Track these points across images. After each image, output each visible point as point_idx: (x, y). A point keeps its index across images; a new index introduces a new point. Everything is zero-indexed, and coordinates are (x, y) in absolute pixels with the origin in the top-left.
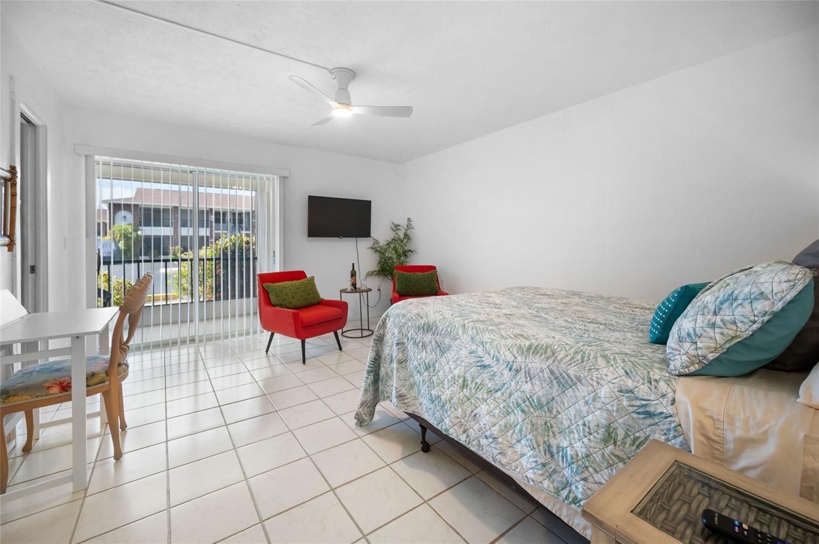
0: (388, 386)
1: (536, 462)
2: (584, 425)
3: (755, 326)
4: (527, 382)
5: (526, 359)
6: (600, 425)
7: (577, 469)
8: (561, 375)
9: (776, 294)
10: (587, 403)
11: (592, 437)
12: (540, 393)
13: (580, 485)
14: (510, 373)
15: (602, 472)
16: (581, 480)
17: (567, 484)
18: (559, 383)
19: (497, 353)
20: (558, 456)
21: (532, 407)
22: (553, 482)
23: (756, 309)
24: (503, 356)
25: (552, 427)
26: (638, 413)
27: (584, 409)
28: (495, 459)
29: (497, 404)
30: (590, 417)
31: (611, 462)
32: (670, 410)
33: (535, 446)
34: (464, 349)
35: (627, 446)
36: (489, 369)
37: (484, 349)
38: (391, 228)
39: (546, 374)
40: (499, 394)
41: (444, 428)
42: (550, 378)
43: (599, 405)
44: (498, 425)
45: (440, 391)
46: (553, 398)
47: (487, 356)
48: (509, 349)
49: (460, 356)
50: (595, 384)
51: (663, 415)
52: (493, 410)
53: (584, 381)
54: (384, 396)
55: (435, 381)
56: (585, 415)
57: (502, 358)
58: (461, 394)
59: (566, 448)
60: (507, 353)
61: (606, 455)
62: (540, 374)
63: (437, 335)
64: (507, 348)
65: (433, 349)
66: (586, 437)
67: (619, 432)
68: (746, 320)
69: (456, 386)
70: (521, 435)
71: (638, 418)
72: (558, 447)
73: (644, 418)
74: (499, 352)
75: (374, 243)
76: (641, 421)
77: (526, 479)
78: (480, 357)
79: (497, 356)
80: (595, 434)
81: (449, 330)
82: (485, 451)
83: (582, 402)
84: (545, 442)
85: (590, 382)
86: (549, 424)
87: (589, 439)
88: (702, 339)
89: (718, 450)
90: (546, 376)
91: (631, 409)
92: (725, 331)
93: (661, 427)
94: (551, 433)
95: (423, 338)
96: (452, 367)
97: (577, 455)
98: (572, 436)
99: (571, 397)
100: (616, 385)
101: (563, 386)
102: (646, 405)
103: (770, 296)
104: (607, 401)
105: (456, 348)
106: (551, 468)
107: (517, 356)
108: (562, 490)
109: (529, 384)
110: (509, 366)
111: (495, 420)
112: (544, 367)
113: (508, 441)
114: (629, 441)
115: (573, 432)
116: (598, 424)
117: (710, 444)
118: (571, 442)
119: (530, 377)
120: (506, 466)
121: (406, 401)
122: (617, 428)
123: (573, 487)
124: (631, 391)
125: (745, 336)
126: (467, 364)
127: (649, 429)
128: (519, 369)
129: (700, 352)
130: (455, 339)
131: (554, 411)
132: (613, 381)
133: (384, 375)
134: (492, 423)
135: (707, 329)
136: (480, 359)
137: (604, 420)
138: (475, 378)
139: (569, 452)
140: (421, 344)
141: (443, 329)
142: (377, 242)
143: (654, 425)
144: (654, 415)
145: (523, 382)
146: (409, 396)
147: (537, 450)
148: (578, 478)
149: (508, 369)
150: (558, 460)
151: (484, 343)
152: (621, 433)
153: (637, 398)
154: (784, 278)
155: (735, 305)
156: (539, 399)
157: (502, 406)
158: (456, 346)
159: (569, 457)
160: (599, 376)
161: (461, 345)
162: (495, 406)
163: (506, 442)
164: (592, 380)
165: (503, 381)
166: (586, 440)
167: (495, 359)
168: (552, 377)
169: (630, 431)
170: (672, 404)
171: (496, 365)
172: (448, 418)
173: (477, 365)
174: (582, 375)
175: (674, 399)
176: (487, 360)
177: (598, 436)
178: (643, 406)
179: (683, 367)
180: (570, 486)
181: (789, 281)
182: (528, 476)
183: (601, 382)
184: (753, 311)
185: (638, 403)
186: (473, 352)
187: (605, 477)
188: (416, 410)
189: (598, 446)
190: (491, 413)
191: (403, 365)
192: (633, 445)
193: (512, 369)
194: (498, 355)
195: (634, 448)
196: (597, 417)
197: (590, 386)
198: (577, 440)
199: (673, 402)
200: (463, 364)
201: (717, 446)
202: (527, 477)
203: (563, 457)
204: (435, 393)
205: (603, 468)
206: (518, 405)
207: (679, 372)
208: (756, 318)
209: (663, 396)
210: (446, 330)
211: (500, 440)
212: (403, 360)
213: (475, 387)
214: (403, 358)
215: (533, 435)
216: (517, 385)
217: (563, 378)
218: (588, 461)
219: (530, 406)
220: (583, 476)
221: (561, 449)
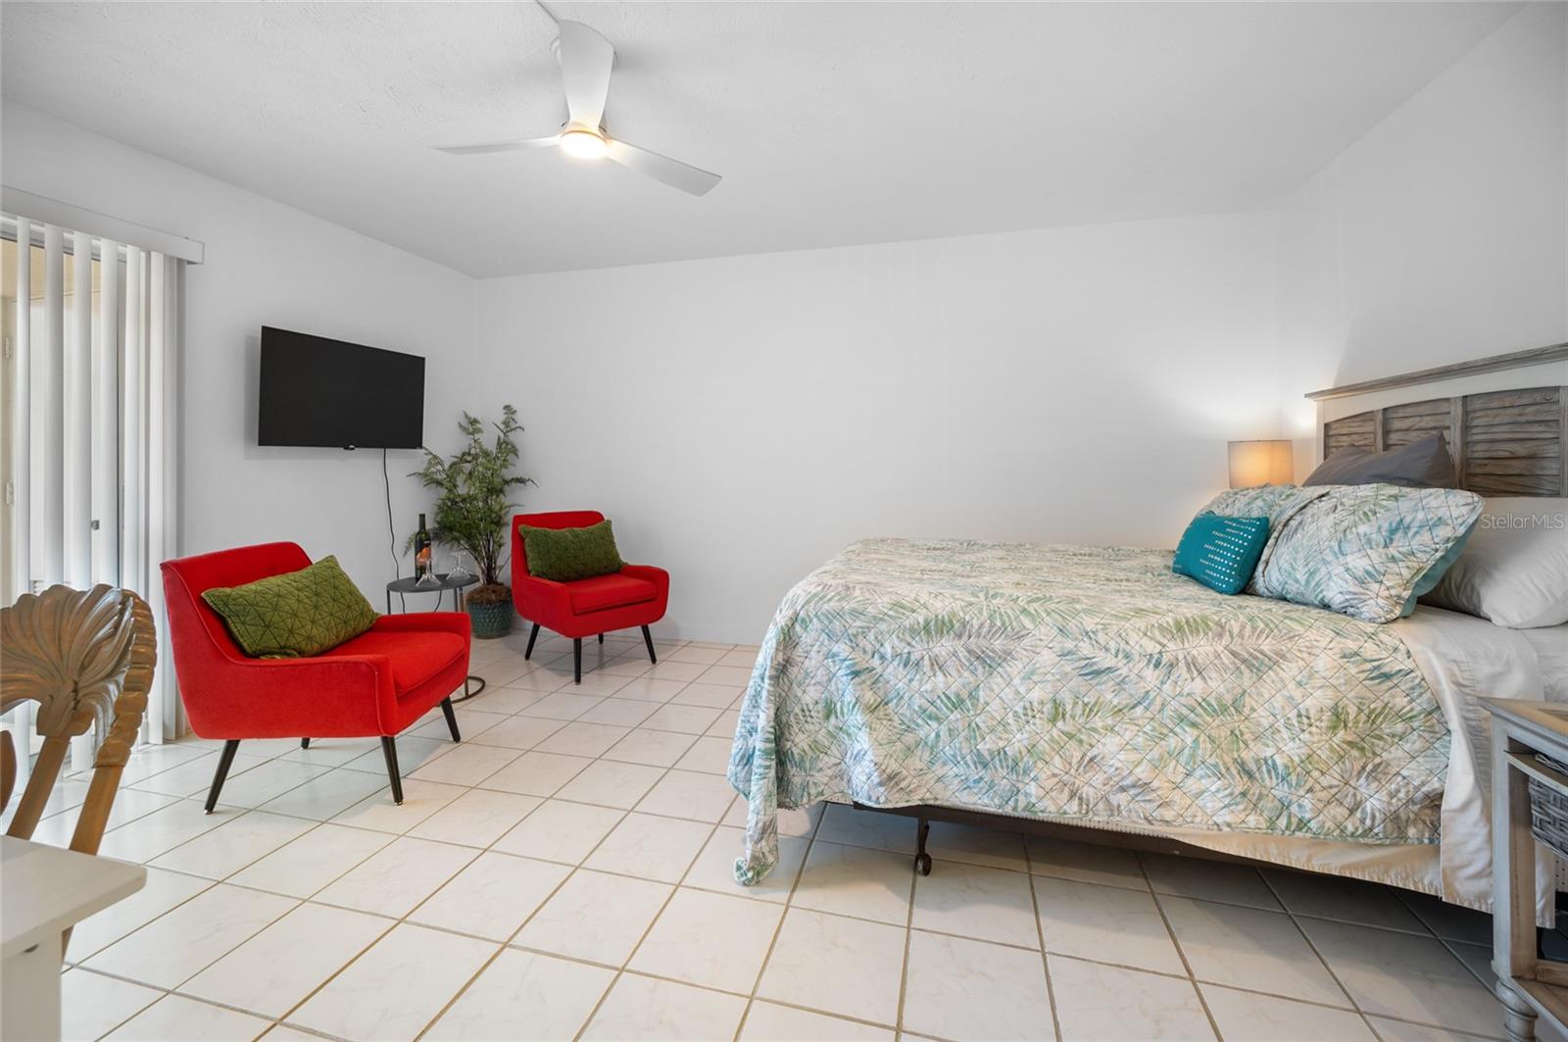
0: (821, 770)
1: (1231, 794)
2: (1299, 715)
3: (1438, 555)
4: (1193, 680)
5: (1183, 643)
6: (1324, 708)
7: (1298, 779)
8: (1251, 655)
9: (1456, 519)
10: (1299, 684)
11: (1314, 729)
12: (1222, 689)
13: (1307, 801)
14: (1157, 672)
15: (1331, 771)
16: (1307, 792)
17: (1284, 806)
18: (1250, 667)
19: (1123, 645)
20: (1261, 773)
21: (1208, 714)
22: (1261, 815)
23: (1437, 536)
24: (1137, 647)
25: (1242, 734)
26: (1372, 679)
27: (1297, 694)
28: (1150, 818)
29: (1138, 728)
30: (1308, 702)
31: (1342, 753)
32: (1408, 664)
33: (1223, 771)
34: (1045, 652)
35: (1360, 725)
36: (1111, 675)
37: (1094, 643)
38: (460, 425)
39: (1226, 658)
40: (1139, 710)
41: (1021, 805)
42: (1234, 663)
43: (1319, 682)
44: (1145, 762)
45: (1001, 739)
46: (1245, 692)
47: (1102, 653)
48: (1145, 634)
49: (1038, 665)
50: (1305, 655)
51: (1403, 673)
52: (1131, 740)
53: (1288, 655)
54: (809, 794)
55: (981, 725)
56: (1300, 701)
57: (1135, 652)
58: (1055, 732)
59: (1272, 757)
60: (1145, 641)
61: (1335, 746)
62: (1216, 662)
63: (970, 637)
64: (1141, 634)
65: (962, 665)
66: (1304, 731)
67: (1349, 710)
68: (1427, 549)
69: (1037, 721)
70: (1195, 763)
71: (1372, 686)
72: (1257, 761)
73: (1380, 683)
74: (1127, 643)
75: (430, 463)
76: (1377, 688)
77: (1216, 827)
78: (1088, 658)
79: (1124, 650)
80: (1318, 723)
81: (999, 623)
82: (1124, 813)
83: (1292, 685)
84: (1235, 761)
85: (1299, 655)
86: (1237, 732)
87: (1310, 733)
88: (1388, 576)
89: (1468, 694)
90: (1226, 661)
91: (1363, 676)
92: (1410, 564)
93: (1402, 688)
94: (1242, 745)
95: (930, 650)
96: (1022, 690)
97: (1292, 761)
98: (1277, 737)
99: (1273, 682)
100: (1336, 650)
101: (1258, 670)
102: (1379, 666)
103: (1449, 521)
104: (1329, 674)
105: (1024, 652)
106: (1254, 794)
107: (1165, 642)
108: (1277, 818)
109: (1198, 680)
110: (1154, 661)
111: (1139, 756)
112: (1220, 649)
113: (1169, 781)
114: (1363, 717)
115: (1279, 731)
116: (1322, 708)
117: (1461, 691)
118: (1277, 747)
119: (1198, 670)
120: (1175, 821)
121: (903, 785)
122: (1347, 705)
123: (1294, 809)
124: (1356, 654)
125: (1429, 567)
126: (1058, 677)
127: (1387, 695)
128: (1175, 662)
129: (1393, 592)
130: (1019, 638)
131: (1246, 711)
132: (1330, 646)
133: (807, 748)
134: (1133, 762)
135: (1389, 565)
136: (1087, 661)
137: (1328, 701)
138: (1081, 697)
139: (1279, 761)
140: (926, 662)
141: (982, 625)
142: (435, 460)
143: (1393, 687)
144: (1392, 675)
145: (1186, 680)
146: (905, 772)
147: (1228, 777)
148: (1302, 792)
149: (1152, 666)
150: (1262, 778)
151: (1090, 634)
152: (1352, 710)
153: (1366, 661)
154: (1463, 502)
155: (1410, 534)
156: (1219, 699)
157: (1148, 728)
158: (1025, 649)
159: (1280, 769)
160: (1308, 644)
161: (1036, 646)
162: (1135, 732)
163: (1167, 784)
164: (1300, 651)
165: (1144, 687)
166: (1305, 736)
167: (1120, 656)
168: (1237, 661)
169: (1364, 704)
170: (1409, 658)
171: (1125, 665)
172: (1032, 783)
173: (1081, 673)
174: (1284, 648)
175: (1408, 652)
176: (1105, 660)
177: (1323, 725)
178: (1375, 668)
179: (1388, 612)
180: (1287, 808)
181: (1468, 504)
182: (1218, 822)
183: (1314, 651)
184: (1433, 538)
185: (1368, 666)
186: (1069, 653)
187: (1336, 776)
188: (928, 795)
189: (1324, 737)
190: (1128, 747)
191: (880, 713)
192: (1368, 721)
193: (1160, 663)
194: (1128, 648)
195: (1369, 724)
196: (1318, 700)
197: (1300, 661)
198: (1288, 741)
199: (1409, 654)
200: (1049, 677)
201: (1468, 691)
202: (1215, 823)
203: (1269, 772)
204: (988, 746)
205: (1331, 765)
206: (1182, 719)
207: (1386, 619)
208: (1438, 546)
209: (1396, 650)
210: (993, 625)
211: (1155, 784)
212: (876, 704)
213: (1084, 711)
214: (875, 701)
215: (1217, 756)
216: (1175, 687)
217: (1256, 658)
218: (1310, 763)
219: (1204, 714)
220: (1307, 787)
221: (1262, 761)
